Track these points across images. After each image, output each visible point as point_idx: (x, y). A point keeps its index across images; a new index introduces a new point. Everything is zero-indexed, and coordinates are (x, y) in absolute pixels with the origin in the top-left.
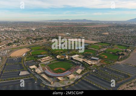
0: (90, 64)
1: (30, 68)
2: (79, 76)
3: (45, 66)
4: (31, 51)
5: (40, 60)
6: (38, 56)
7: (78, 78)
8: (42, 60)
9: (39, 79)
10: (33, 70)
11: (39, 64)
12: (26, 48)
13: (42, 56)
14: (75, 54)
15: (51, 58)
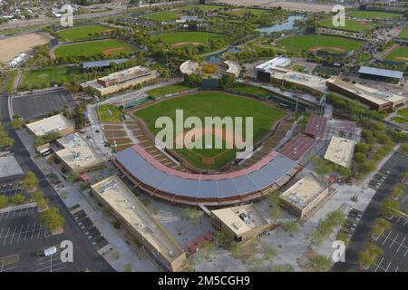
0: (379, 102)
1: (30, 132)
2: (354, 188)
3: (122, 118)
4: (54, 43)
5: (91, 83)
6: (87, 65)
7: (354, 205)
8: (103, 84)
9: (82, 214)
10: (44, 149)
11: (90, 107)
12: (36, 32)
13: (107, 63)
14: (269, 55)
15: (154, 75)
